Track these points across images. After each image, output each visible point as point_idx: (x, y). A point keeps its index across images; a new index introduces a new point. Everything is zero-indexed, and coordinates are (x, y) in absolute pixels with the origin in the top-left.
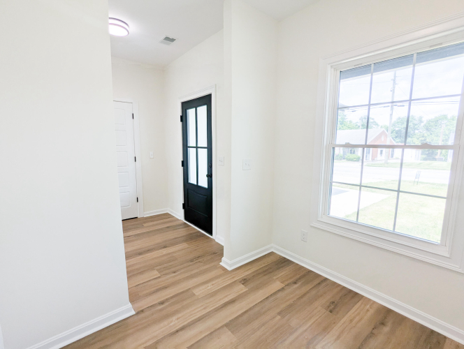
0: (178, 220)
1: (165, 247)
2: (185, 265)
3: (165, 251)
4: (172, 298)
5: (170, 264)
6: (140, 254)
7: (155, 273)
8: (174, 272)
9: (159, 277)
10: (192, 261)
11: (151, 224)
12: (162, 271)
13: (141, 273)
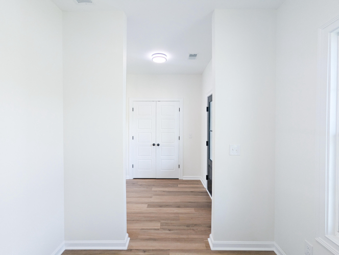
0: (203, 187)
1: (179, 207)
2: (181, 228)
3: (176, 210)
4: (153, 250)
5: (172, 222)
6: (161, 206)
7: (157, 225)
8: (170, 230)
9: (158, 229)
10: (188, 226)
11: (184, 186)
12: (163, 225)
13: (151, 221)
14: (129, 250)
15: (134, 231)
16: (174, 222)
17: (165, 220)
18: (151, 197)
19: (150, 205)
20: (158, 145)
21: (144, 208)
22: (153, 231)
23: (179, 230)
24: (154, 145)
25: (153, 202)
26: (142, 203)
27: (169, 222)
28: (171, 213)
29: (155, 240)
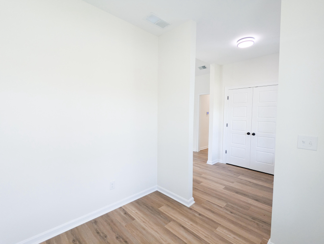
1: (257, 200)
2: (245, 216)
3: (251, 201)
4: (207, 218)
5: (239, 208)
6: (237, 193)
7: (224, 204)
8: (231, 213)
9: (221, 207)
10: (254, 218)
12: (227, 206)
13: (219, 199)
14: (190, 209)
15: (201, 199)
16: (241, 209)
17: (233, 204)
18: (233, 182)
19: (227, 188)
20: (254, 134)
21: (220, 188)
22: (215, 206)
23: (241, 216)
24: (248, 134)
25: (232, 187)
26: (221, 184)
27: (236, 206)
28: (244, 202)
29: (213, 212)
